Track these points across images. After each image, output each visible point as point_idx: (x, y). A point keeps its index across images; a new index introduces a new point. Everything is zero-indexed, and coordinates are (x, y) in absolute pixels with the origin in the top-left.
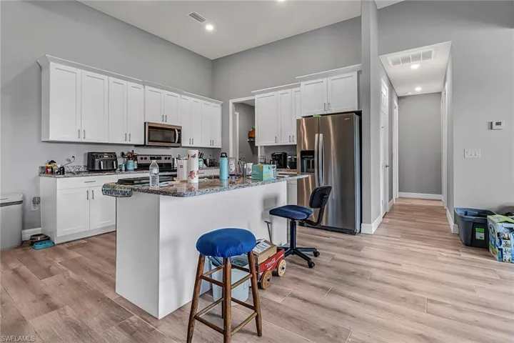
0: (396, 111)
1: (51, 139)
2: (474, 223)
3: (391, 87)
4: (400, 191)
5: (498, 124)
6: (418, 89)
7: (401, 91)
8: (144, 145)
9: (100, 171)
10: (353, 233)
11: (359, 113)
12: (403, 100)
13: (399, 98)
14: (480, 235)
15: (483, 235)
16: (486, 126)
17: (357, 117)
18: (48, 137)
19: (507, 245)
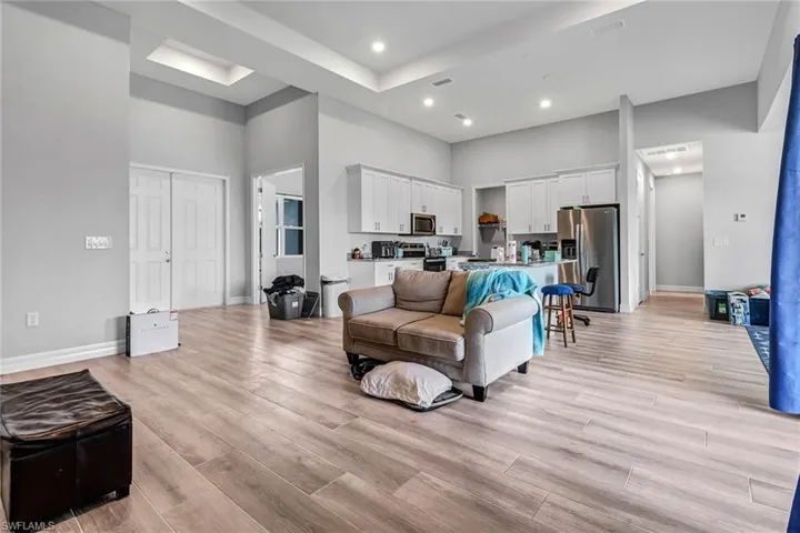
0: (653, 194)
1: (363, 230)
2: (717, 300)
3: (647, 169)
4: (657, 283)
5: (743, 216)
6: (678, 170)
7: (658, 173)
8: (412, 234)
9: (386, 257)
10: (613, 311)
11: (617, 206)
12: (660, 181)
13: (656, 178)
14: (722, 310)
15: (724, 309)
16: (733, 218)
17: (616, 210)
18: (360, 227)
19: (738, 313)
